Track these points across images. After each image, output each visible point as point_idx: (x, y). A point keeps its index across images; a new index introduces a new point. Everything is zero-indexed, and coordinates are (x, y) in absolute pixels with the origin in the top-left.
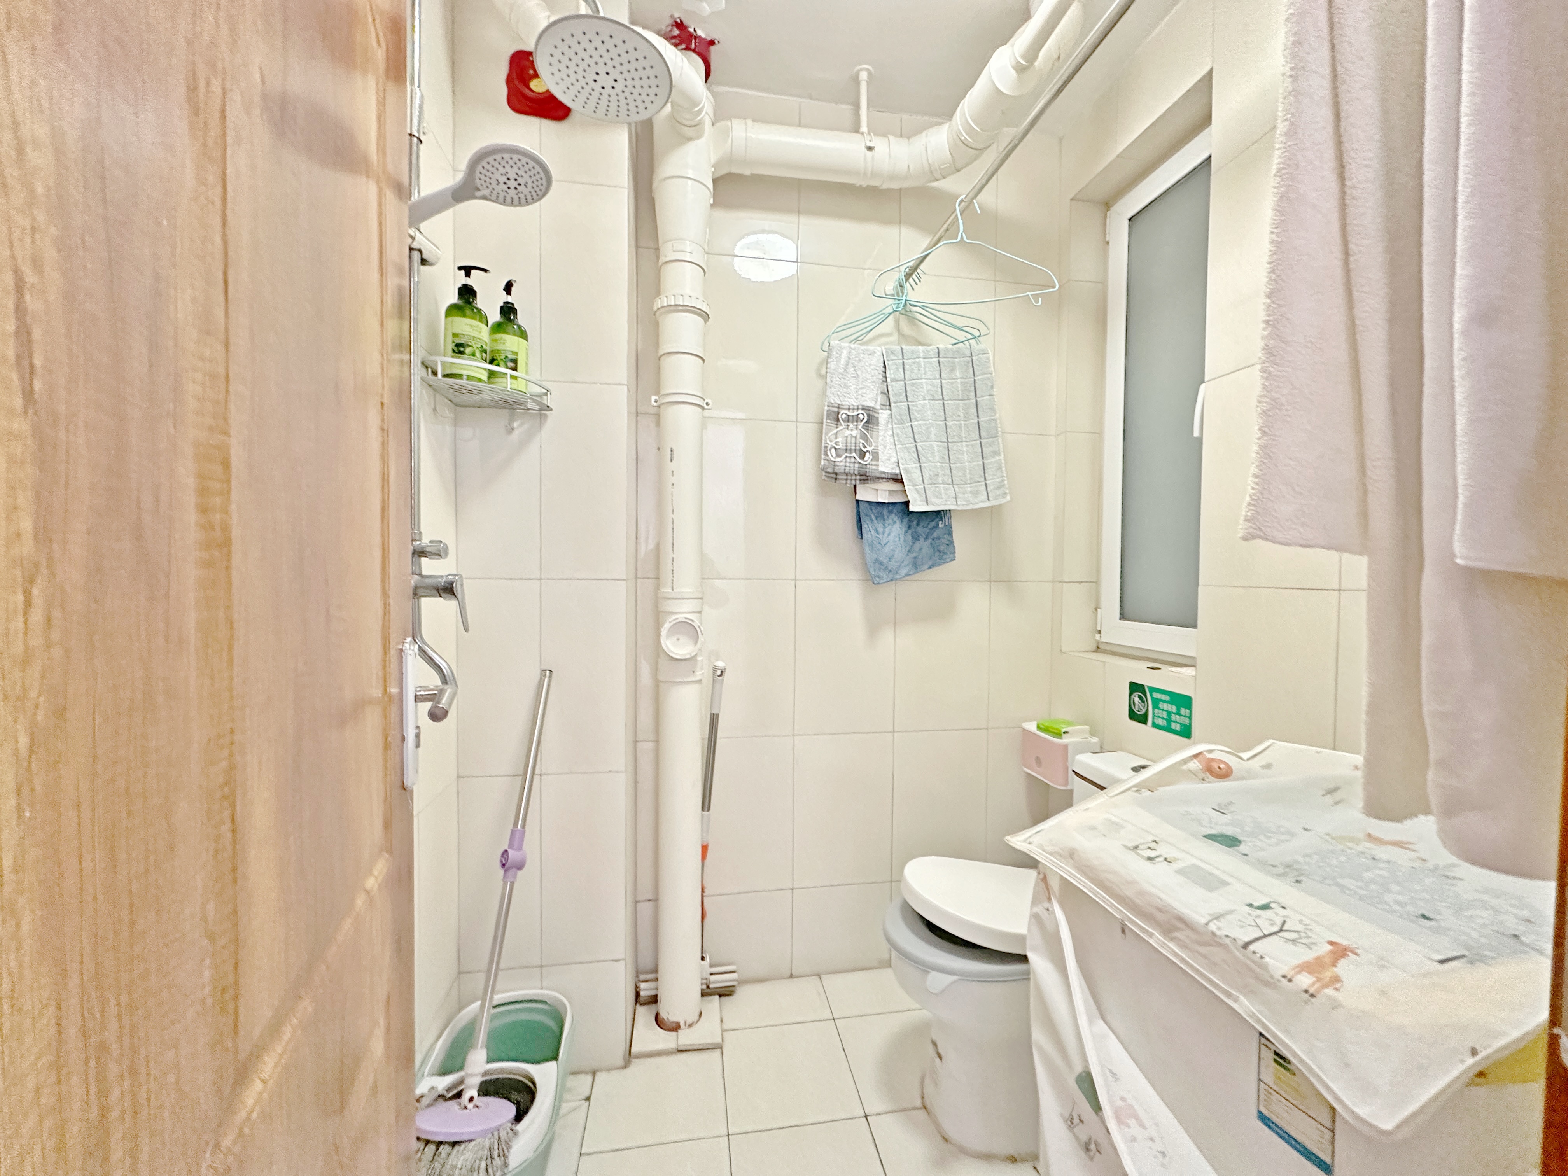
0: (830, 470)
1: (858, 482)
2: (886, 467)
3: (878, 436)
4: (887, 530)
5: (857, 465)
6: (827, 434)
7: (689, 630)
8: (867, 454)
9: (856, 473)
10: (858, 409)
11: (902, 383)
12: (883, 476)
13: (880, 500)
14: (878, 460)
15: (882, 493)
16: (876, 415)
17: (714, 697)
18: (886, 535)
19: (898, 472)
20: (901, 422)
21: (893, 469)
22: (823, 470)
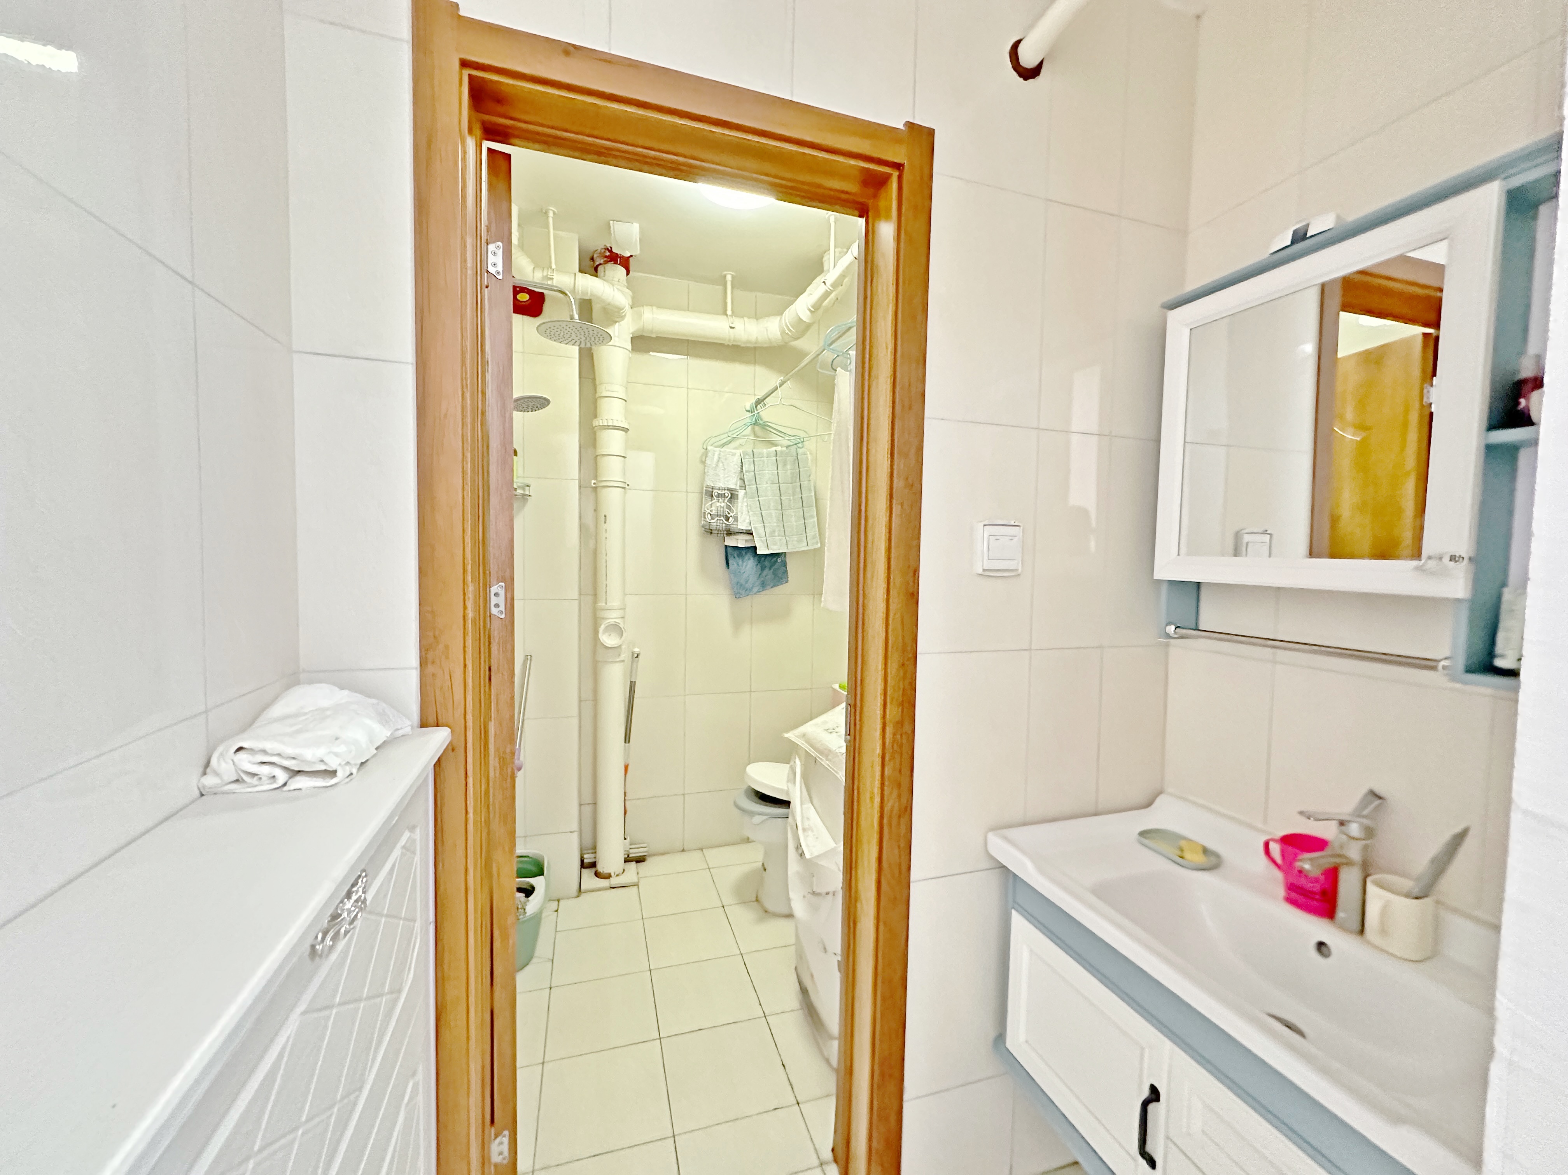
0: (707, 527)
1: (725, 535)
2: (742, 526)
3: (737, 507)
4: (745, 564)
5: (724, 525)
6: (705, 505)
7: (617, 629)
8: (731, 518)
9: (724, 529)
10: (725, 490)
11: (753, 473)
12: (741, 531)
13: (739, 546)
14: (737, 522)
15: (741, 542)
16: (736, 493)
17: (632, 671)
18: (744, 567)
19: (750, 528)
20: (752, 498)
21: (747, 527)
22: (703, 527)
